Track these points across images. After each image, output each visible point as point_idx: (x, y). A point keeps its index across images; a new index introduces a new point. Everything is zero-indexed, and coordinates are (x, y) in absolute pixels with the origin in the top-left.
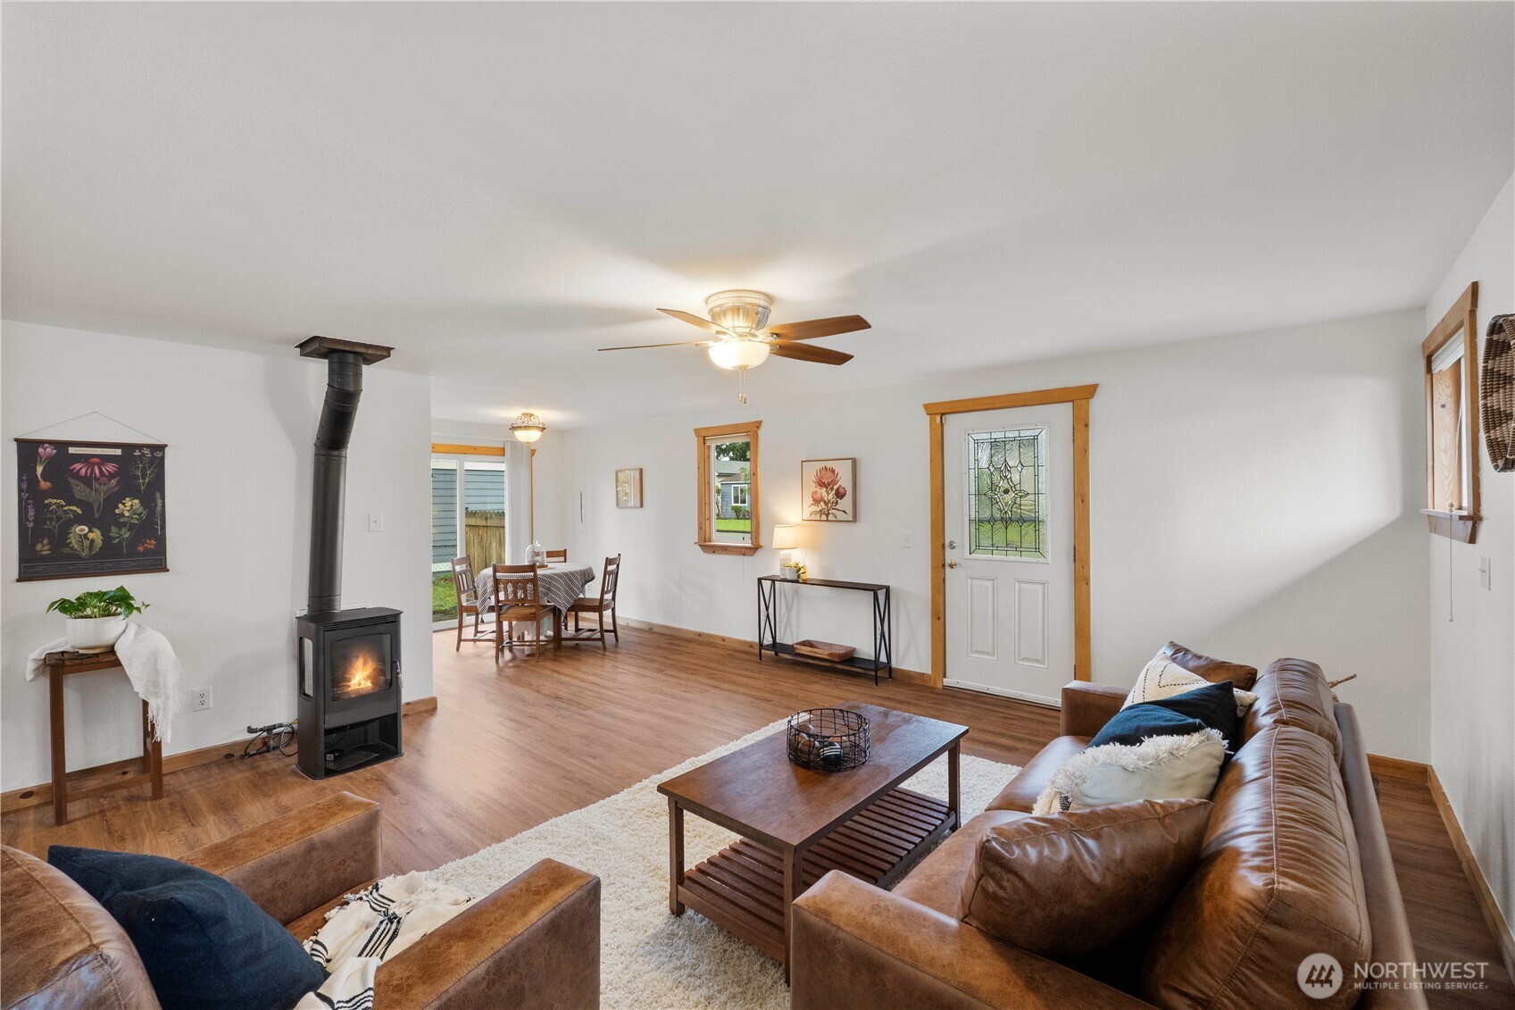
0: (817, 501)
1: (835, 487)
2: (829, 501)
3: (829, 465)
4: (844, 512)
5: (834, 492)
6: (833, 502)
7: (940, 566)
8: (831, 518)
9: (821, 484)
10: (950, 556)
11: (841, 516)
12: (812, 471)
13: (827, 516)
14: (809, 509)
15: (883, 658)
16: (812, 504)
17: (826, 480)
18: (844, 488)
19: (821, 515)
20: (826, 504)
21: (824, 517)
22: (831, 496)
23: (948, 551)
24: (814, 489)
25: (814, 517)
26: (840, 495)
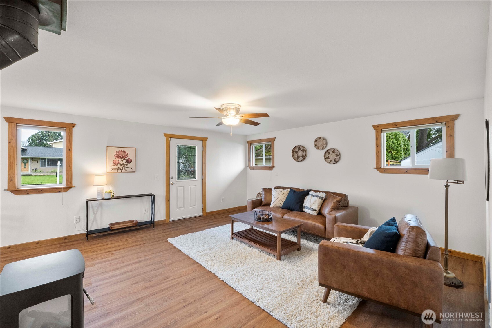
0: (115, 164)
1: (126, 159)
2: (123, 164)
3: (123, 149)
4: (131, 168)
5: (126, 160)
6: (125, 165)
7: (168, 185)
8: (123, 171)
9: (119, 157)
10: (171, 181)
11: (128, 170)
12: (113, 152)
13: (122, 170)
14: (111, 167)
15: (152, 220)
16: (113, 165)
17: (122, 155)
18: (131, 159)
19: (118, 170)
20: (121, 165)
21: (120, 171)
22: (124, 162)
23: (171, 180)
24: (115, 159)
25: (113, 171)
26: (129, 161)
